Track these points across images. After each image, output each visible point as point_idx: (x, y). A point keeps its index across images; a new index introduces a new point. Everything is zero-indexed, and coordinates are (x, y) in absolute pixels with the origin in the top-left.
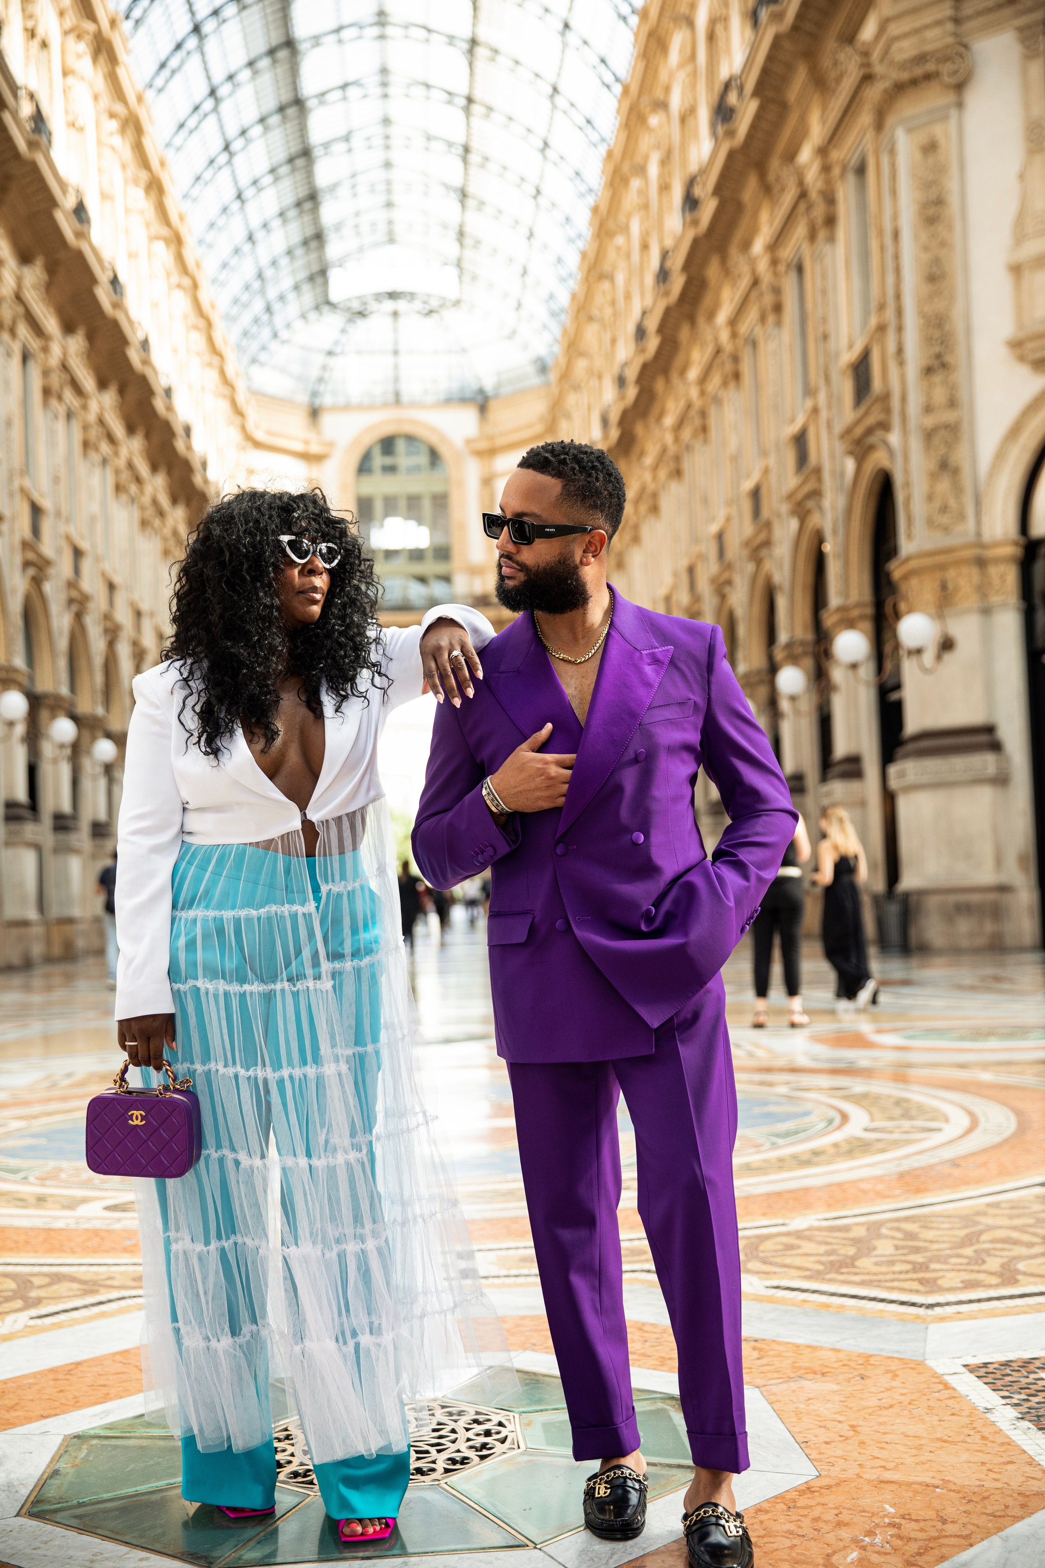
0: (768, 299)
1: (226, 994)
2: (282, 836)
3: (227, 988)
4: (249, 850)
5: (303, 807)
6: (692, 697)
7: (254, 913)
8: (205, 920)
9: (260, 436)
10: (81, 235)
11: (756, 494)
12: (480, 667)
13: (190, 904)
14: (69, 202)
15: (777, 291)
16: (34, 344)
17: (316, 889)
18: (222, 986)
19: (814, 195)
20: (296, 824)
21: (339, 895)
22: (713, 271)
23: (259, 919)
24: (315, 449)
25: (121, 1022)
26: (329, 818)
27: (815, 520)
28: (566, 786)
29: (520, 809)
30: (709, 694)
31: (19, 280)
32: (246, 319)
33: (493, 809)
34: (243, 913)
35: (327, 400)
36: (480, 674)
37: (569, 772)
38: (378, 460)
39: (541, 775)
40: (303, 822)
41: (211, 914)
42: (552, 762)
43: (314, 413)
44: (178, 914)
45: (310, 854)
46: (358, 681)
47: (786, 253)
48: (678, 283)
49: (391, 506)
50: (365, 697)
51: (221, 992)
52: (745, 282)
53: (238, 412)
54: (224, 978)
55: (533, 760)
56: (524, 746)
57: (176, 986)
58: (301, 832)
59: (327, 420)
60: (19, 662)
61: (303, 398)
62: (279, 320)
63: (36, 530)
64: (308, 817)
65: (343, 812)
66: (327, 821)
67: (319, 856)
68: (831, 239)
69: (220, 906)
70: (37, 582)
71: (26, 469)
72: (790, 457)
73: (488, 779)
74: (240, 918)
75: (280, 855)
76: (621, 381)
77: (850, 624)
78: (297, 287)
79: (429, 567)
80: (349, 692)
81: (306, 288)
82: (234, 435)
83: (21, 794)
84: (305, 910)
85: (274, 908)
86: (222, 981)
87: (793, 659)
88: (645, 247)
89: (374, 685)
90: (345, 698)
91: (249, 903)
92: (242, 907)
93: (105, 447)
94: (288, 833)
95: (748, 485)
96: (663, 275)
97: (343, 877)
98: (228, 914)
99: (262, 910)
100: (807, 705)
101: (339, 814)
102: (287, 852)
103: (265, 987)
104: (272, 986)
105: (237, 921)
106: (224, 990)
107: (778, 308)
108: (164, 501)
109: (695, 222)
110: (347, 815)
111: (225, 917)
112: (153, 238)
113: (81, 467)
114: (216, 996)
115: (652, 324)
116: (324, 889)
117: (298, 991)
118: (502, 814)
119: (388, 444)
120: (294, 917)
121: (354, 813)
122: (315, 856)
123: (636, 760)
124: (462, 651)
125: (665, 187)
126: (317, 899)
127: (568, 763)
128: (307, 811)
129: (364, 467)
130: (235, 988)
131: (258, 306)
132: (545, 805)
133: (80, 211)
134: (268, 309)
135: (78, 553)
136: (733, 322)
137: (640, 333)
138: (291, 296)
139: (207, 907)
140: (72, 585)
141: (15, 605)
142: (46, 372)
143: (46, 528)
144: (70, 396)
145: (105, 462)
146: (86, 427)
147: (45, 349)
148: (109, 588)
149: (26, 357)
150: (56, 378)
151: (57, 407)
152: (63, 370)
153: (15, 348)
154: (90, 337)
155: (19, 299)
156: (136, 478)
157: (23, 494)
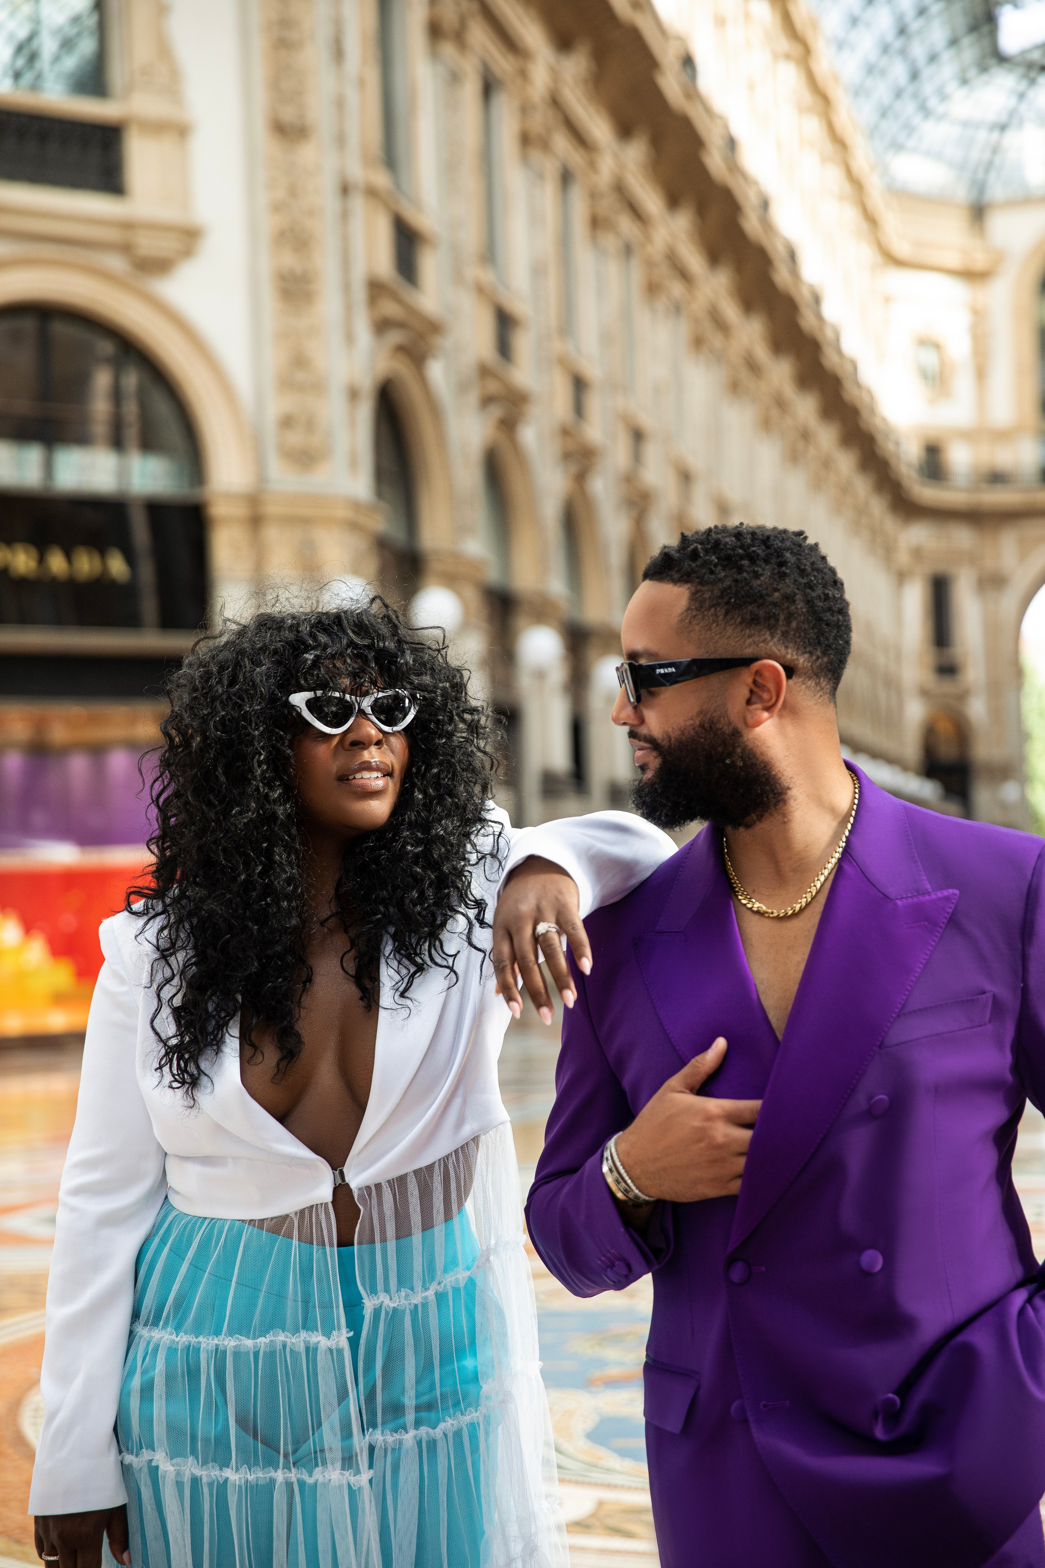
1: (195, 1482)
2: (302, 1212)
3: (198, 1472)
4: (247, 1230)
5: (336, 1161)
6: (988, 986)
7: (249, 1343)
8: (172, 1350)
9: (902, 248)
12: (588, 951)
13: (155, 1321)
16: (576, 158)
17: (353, 1306)
18: (191, 1467)
20: (324, 1192)
21: (395, 1315)
23: (256, 1354)
24: (980, 261)
25: (37, 1518)
26: (382, 1180)
28: (742, 1161)
29: (667, 1197)
30: (1024, 980)
31: (556, 76)
32: (882, 91)
33: (620, 1195)
34: (230, 1343)
35: (996, 192)
36: (587, 965)
37: (747, 1134)
39: (699, 1141)
40: (336, 1190)
41: (183, 1339)
42: (718, 1117)
43: (979, 212)
44: (143, 1332)
45: (345, 1241)
46: (445, 936)
50: (452, 969)
51: (187, 1479)
53: (871, 220)
54: (194, 1452)
55: (688, 1110)
56: (675, 1081)
57: (129, 1458)
58: (330, 1206)
59: (998, 221)
60: (559, 587)
61: (962, 194)
62: (928, 88)
63: (579, 408)
64: (347, 1180)
65: (409, 1168)
66: (378, 1186)
67: (360, 1243)
69: (198, 1329)
70: (581, 478)
71: (567, 328)
73: (611, 1144)
74: (225, 1352)
75: (295, 1242)
78: (954, 42)
80: (427, 959)
81: (967, 41)
82: (866, 253)
83: (560, 757)
84: (331, 1343)
85: (281, 1337)
86: (191, 1459)
89: (471, 944)
90: (420, 968)
91: (241, 1328)
92: (231, 1333)
93: (677, 289)
94: (312, 1207)
97: (404, 1280)
98: (207, 1343)
99: (262, 1340)
101: (402, 1172)
102: (306, 1239)
103: (260, 1474)
104: (273, 1474)
105: (220, 1355)
106: (192, 1474)
108: (762, 353)
110: (416, 1172)
111: (203, 1346)
113: (643, 318)
114: (179, 1485)
116: (369, 1304)
117: (316, 1483)
118: (636, 1204)
120: (311, 1351)
121: (430, 1168)
122: (353, 1245)
123: (869, 1115)
124: (558, 922)
126: (354, 1322)
127: (748, 1118)
128: (345, 1170)
130: (209, 1474)
131: (899, 71)
132: (710, 1192)
134: (915, 76)
135: (638, 436)
138: (947, 56)
139: (178, 1329)
140: (630, 479)
141: (550, 511)
142: (593, 195)
143: (595, 403)
144: (626, 224)
145: (677, 309)
146: (650, 264)
147: (592, 165)
148: (686, 477)
149: (566, 178)
150: (608, 204)
151: (610, 242)
152: (620, 189)
153: (551, 168)
154: (656, 143)
155: (555, 102)
156: (721, 325)
157: (563, 362)
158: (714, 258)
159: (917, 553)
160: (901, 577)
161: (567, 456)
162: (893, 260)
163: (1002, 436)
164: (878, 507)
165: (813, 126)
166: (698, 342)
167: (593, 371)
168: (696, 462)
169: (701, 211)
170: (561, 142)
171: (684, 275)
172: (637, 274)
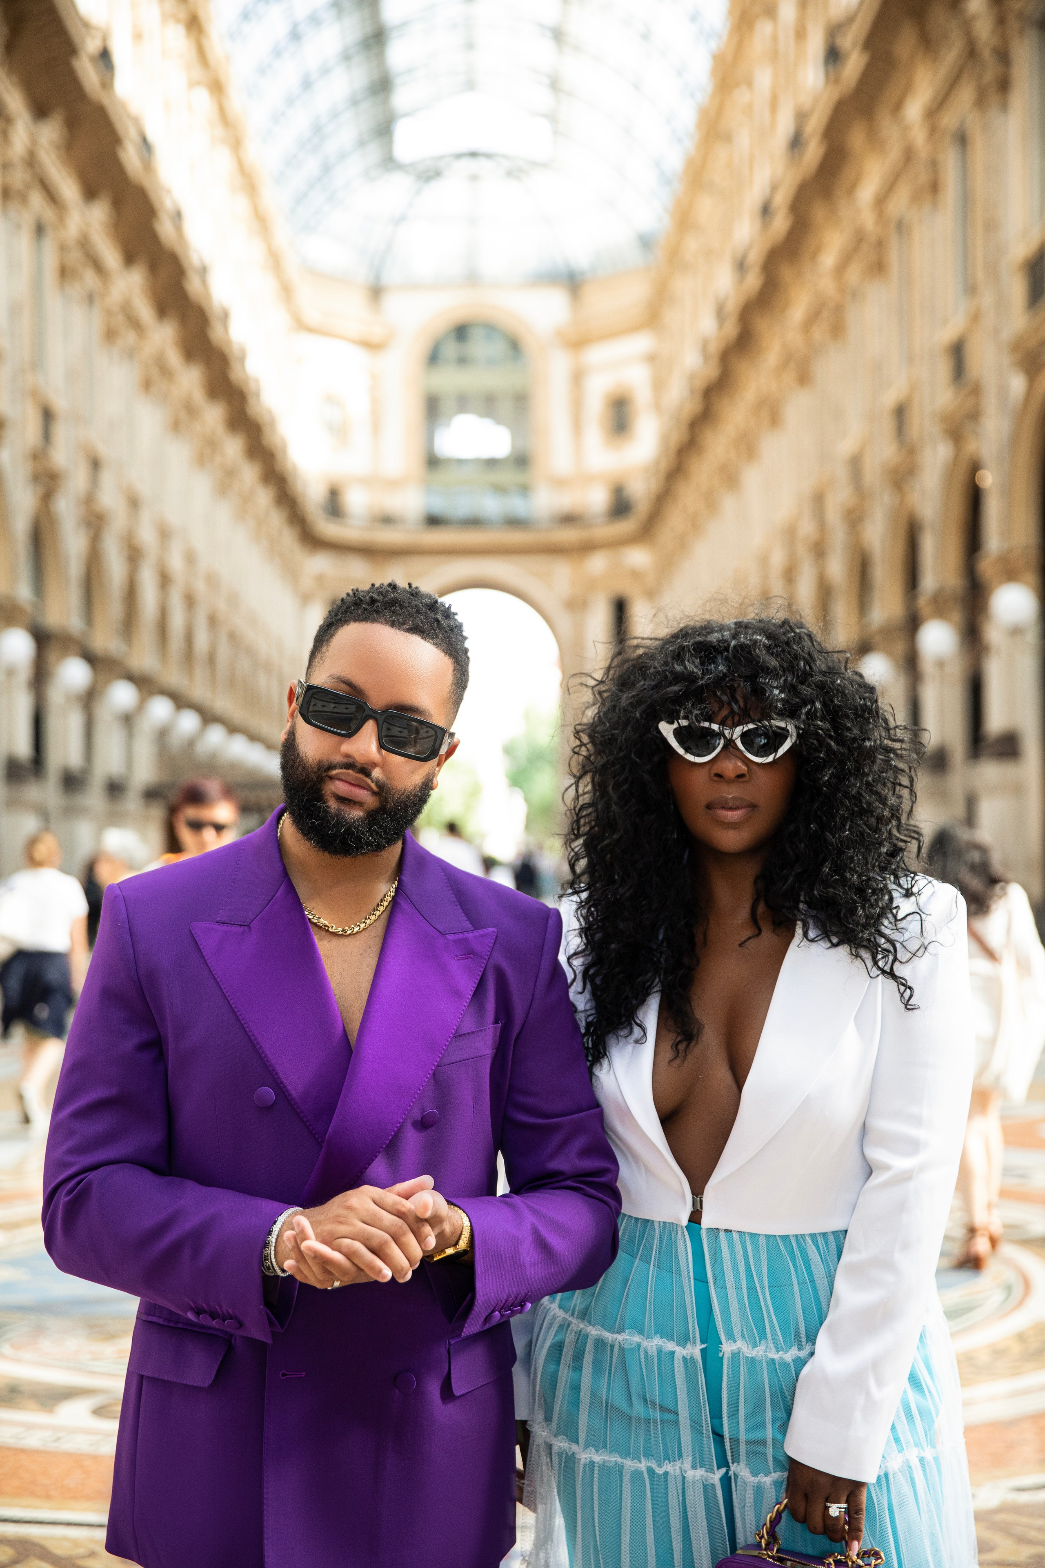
0: (924, 177)
9: (312, 316)
10: (107, 84)
11: (901, 413)
14: (91, 46)
15: (934, 165)
16: (49, 214)
19: (987, 54)
22: (857, 138)
24: (375, 335)
27: (971, 447)
31: (34, 141)
32: (298, 181)
35: (391, 276)
38: (450, 350)
43: (376, 292)
47: (949, 120)
48: (813, 152)
49: (463, 403)
52: (894, 153)
53: (286, 289)
59: (393, 303)
60: (24, 592)
62: (337, 183)
63: (47, 435)
68: (1004, 107)
70: (47, 497)
71: (37, 362)
72: (943, 368)
76: (741, 266)
77: (1011, 575)
78: (361, 144)
79: (507, 477)
83: (23, 747)
87: (940, 610)
88: (774, 104)
93: (130, 337)
95: (890, 398)
96: (796, 142)
100: (956, 671)
107: (935, 187)
108: (199, 398)
109: (837, 80)
112: (192, 84)
113: (101, 361)
115: (782, 200)
119: (461, 332)
123: (421, 1125)
125: (800, 34)
129: (434, 358)
131: (313, 165)
133: (105, 56)
134: (326, 170)
135: (95, 464)
136: (881, 201)
137: (766, 210)
138: (354, 154)
140: (89, 500)
141: (21, 525)
142: (63, 248)
143: (62, 432)
144: (90, 278)
145: (131, 354)
146: (109, 313)
147: (61, 219)
148: (134, 503)
149: (40, 230)
150: (75, 257)
151: (76, 290)
152: (84, 244)
153: (27, 220)
154: (117, 204)
155: (31, 161)
156: (166, 372)
157: (34, 394)
158: (162, 310)
159: (320, 579)
160: (305, 599)
161: (36, 478)
162: (301, 325)
163: (393, 484)
164: (288, 538)
165: (241, 204)
166: (147, 385)
167: (60, 403)
168: (144, 489)
169: (153, 268)
170: (36, 199)
171: (135, 324)
172: (97, 323)
